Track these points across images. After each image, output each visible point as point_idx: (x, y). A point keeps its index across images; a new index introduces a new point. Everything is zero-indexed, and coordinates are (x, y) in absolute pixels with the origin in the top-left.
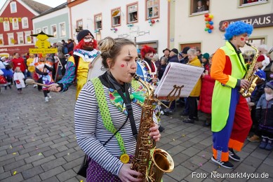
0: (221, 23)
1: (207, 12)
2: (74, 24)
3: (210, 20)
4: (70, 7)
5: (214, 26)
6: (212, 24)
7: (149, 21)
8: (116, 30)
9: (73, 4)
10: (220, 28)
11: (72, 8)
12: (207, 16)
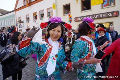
0: (75, 18)
1: (70, 14)
2: (18, 19)
3: (70, 17)
4: (16, 12)
5: (72, 20)
6: (71, 19)
7: (48, 17)
8: (35, 21)
9: (17, 10)
10: (75, 20)
11: (17, 12)
12: (70, 15)
